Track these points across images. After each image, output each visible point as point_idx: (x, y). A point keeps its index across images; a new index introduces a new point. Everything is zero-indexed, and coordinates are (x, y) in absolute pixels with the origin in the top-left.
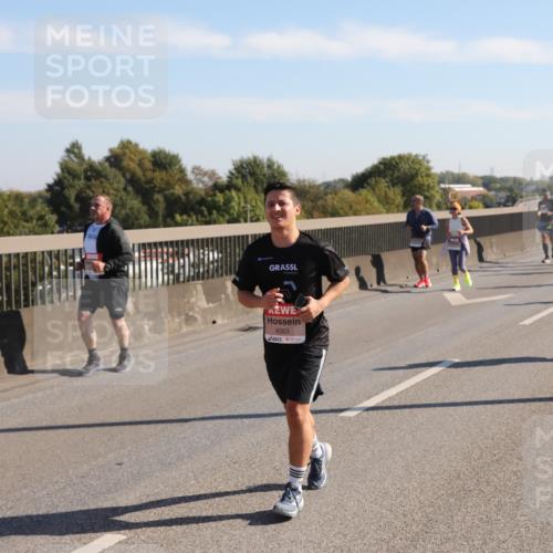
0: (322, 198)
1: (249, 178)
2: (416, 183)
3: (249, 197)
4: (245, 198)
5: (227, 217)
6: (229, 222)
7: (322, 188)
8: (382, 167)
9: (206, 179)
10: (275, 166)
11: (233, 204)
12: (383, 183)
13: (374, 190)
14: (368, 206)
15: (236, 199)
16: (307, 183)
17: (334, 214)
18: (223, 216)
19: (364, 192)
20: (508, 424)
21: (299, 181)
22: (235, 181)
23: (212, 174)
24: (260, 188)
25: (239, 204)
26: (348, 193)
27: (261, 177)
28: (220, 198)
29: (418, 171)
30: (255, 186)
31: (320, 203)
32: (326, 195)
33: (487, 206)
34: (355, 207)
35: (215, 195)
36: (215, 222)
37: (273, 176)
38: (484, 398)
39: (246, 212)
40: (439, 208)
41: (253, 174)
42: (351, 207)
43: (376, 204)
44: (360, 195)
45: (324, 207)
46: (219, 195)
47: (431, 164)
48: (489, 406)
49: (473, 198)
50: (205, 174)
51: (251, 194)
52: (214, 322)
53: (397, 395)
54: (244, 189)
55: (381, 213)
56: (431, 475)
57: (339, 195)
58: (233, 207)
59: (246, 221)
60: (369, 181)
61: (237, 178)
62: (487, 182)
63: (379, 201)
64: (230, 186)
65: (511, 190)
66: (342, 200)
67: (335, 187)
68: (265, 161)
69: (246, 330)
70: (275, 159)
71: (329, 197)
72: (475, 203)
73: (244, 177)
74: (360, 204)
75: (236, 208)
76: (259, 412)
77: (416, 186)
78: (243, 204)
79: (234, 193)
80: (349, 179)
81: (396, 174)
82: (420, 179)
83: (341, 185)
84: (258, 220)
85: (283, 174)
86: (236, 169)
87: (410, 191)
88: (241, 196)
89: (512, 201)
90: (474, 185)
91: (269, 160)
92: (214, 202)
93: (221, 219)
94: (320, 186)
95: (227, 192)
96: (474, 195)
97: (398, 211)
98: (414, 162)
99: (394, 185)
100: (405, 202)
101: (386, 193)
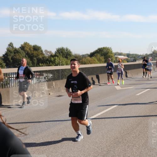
0: (81, 59)
1: (61, 53)
2: (108, 55)
3: (61, 59)
4: (60, 59)
5: (54, 64)
6: (55, 66)
7: (82, 56)
8: (98, 50)
9: (48, 53)
10: (68, 50)
11: (56, 61)
12: (99, 55)
13: (96, 57)
14: (95, 61)
15: (57, 59)
16: (77, 55)
17: (85, 64)
18: (53, 64)
19: (93, 58)
20: (131, 123)
21: (75, 54)
22: (57, 54)
23: (50, 52)
24: (64, 56)
25: (58, 61)
26: (89, 58)
27: (64, 53)
28: (52, 59)
29: (109, 52)
30: (62, 56)
31: (81, 60)
32: (83, 58)
33: (128, 62)
34: (91, 62)
35: (51, 58)
36: (51, 66)
37: (68, 53)
38: (125, 116)
39: (60, 63)
40: (114, 62)
41: (62, 52)
42: (90, 62)
43: (97, 61)
44: (92, 58)
45: (82, 62)
46: (52, 58)
47: (112, 50)
48: (127, 118)
49: (124, 60)
50: (48, 52)
51: (61, 58)
52: (50, 94)
53: (101, 115)
54: (59, 56)
55: (98, 63)
56: (109, 137)
57: (86, 58)
58: (56, 62)
59: (60, 65)
60: (95, 54)
61: (57, 53)
62: (128, 55)
63: (98, 60)
64: (55, 55)
65: (135, 57)
66: (87, 60)
67: (85, 56)
68: (65, 48)
69: (59, 96)
70: (68, 48)
71: (84, 59)
72: (125, 61)
73: (59, 53)
74: (92, 61)
75: (57, 62)
76: (61, 120)
77: (108, 56)
78: (59, 61)
79: (56, 58)
80: (89, 54)
81: (103, 53)
82: (109, 54)
83: (87, 55)
84: (63, 65)
85: (71, 52)
86: (57, 51)
87: (106, 57)
88: (59, 58)
89: (135, 60)
90: (124, 56)
91: (66, 48)
92: (51, 60)
93: (53, 65)
94: (81, 56)
95: (54, 57)
96: (124, 59)
97: (103, 63)
98: (107, 49)
99: (102, 56)
100: (105, 61)
101: (99, 58)
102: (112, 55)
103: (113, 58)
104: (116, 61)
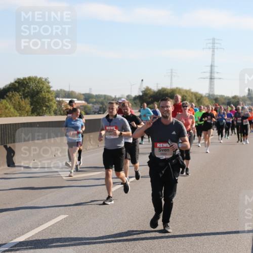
2: (40, 96)
8: (17, 85)
12: (17, 96)
13: (11, 100)
14: (7, 111)
19: (4, 101)
29: (42, 88)
43: (12, 110)
44: (2, 103)
60: (8, 94)
62: (87, 98)
63: (14, 108)
77: (40, 98)
81: (27, 90)
82: (43, 94)
87: (36, 102)
96: (79, 105)
97: (28, 115)
98: (38, 82)
99: (25, 97)
100: (32, 109)
101: (19, 102)
102: (50, 96)
103: (51, 103)
104: (60, 111)
